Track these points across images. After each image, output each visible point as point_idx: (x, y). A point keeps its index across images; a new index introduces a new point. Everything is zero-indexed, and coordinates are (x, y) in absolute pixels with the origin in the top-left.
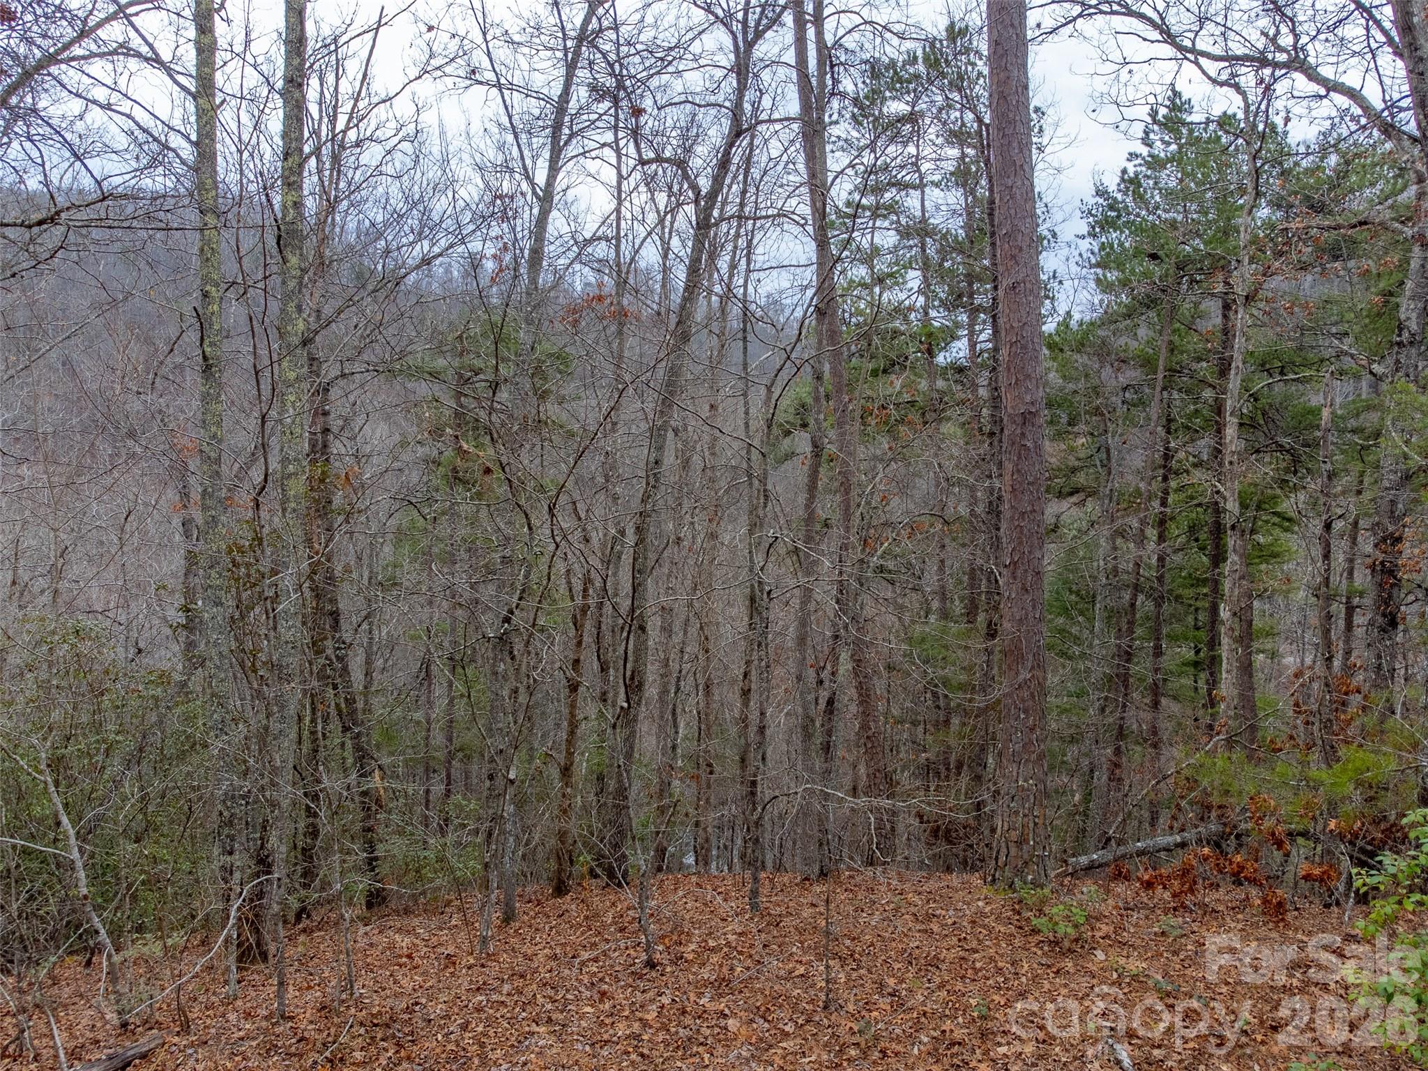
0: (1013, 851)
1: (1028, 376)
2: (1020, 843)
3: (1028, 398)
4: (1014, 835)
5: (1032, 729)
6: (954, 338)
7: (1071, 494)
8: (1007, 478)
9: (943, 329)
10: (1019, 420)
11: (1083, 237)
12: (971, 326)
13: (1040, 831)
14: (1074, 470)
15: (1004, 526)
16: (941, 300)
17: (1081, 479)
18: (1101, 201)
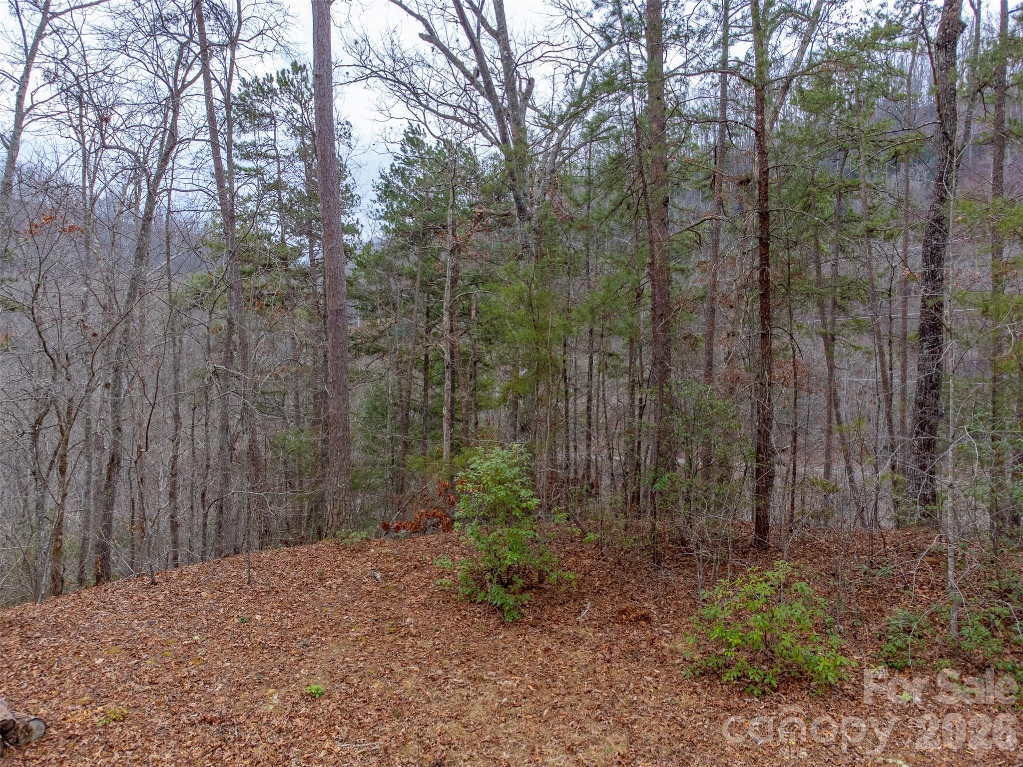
0: (335, 518)
1: (338, 292)
2: (338, 515)
3: (339, 303)
4: (336, 511)
5: (343, 460)
6: (301, 255)
7: (375, 352)
8: (330, 340)
9: (294, 249)
10: (335, 313)
11: (375, 202)
12: (311, 247)
13: (348, 508)
14: (375, 339)
15: (329, 363)
16: (291, 229)
17: (381, 343)
18: (384, 181)
